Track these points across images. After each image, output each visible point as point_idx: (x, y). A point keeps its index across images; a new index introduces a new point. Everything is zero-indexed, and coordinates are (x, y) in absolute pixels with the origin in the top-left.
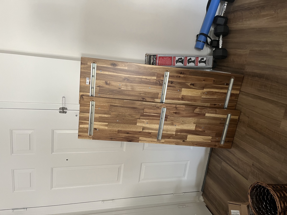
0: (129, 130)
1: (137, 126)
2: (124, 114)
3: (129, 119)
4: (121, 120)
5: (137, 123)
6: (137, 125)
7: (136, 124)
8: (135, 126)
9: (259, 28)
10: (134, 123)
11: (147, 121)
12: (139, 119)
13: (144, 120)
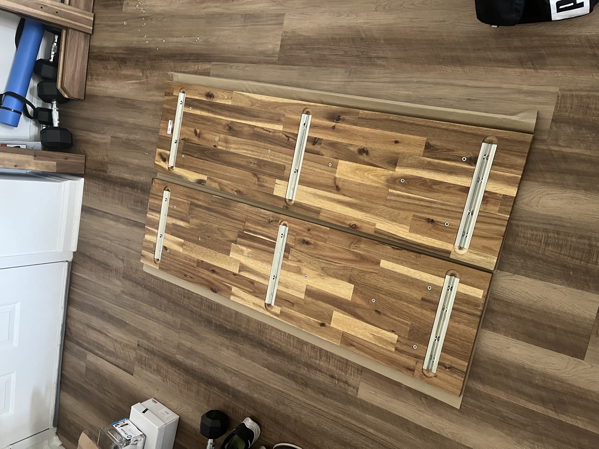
0: (216, 265)
1: (230, 258)
2: (211, 226)
3: (218, 240)
4: (205, 238)
5: (230, 251)
6: (231, 256)
7: (228, 252)
8: (227, 256)
10: (226, 249)
11: (249, 250)
12: (235, 242)
13: (244, 248)
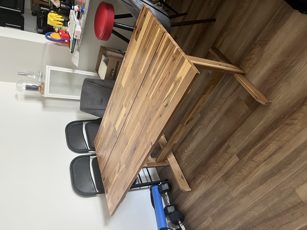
9: (203, 195)
